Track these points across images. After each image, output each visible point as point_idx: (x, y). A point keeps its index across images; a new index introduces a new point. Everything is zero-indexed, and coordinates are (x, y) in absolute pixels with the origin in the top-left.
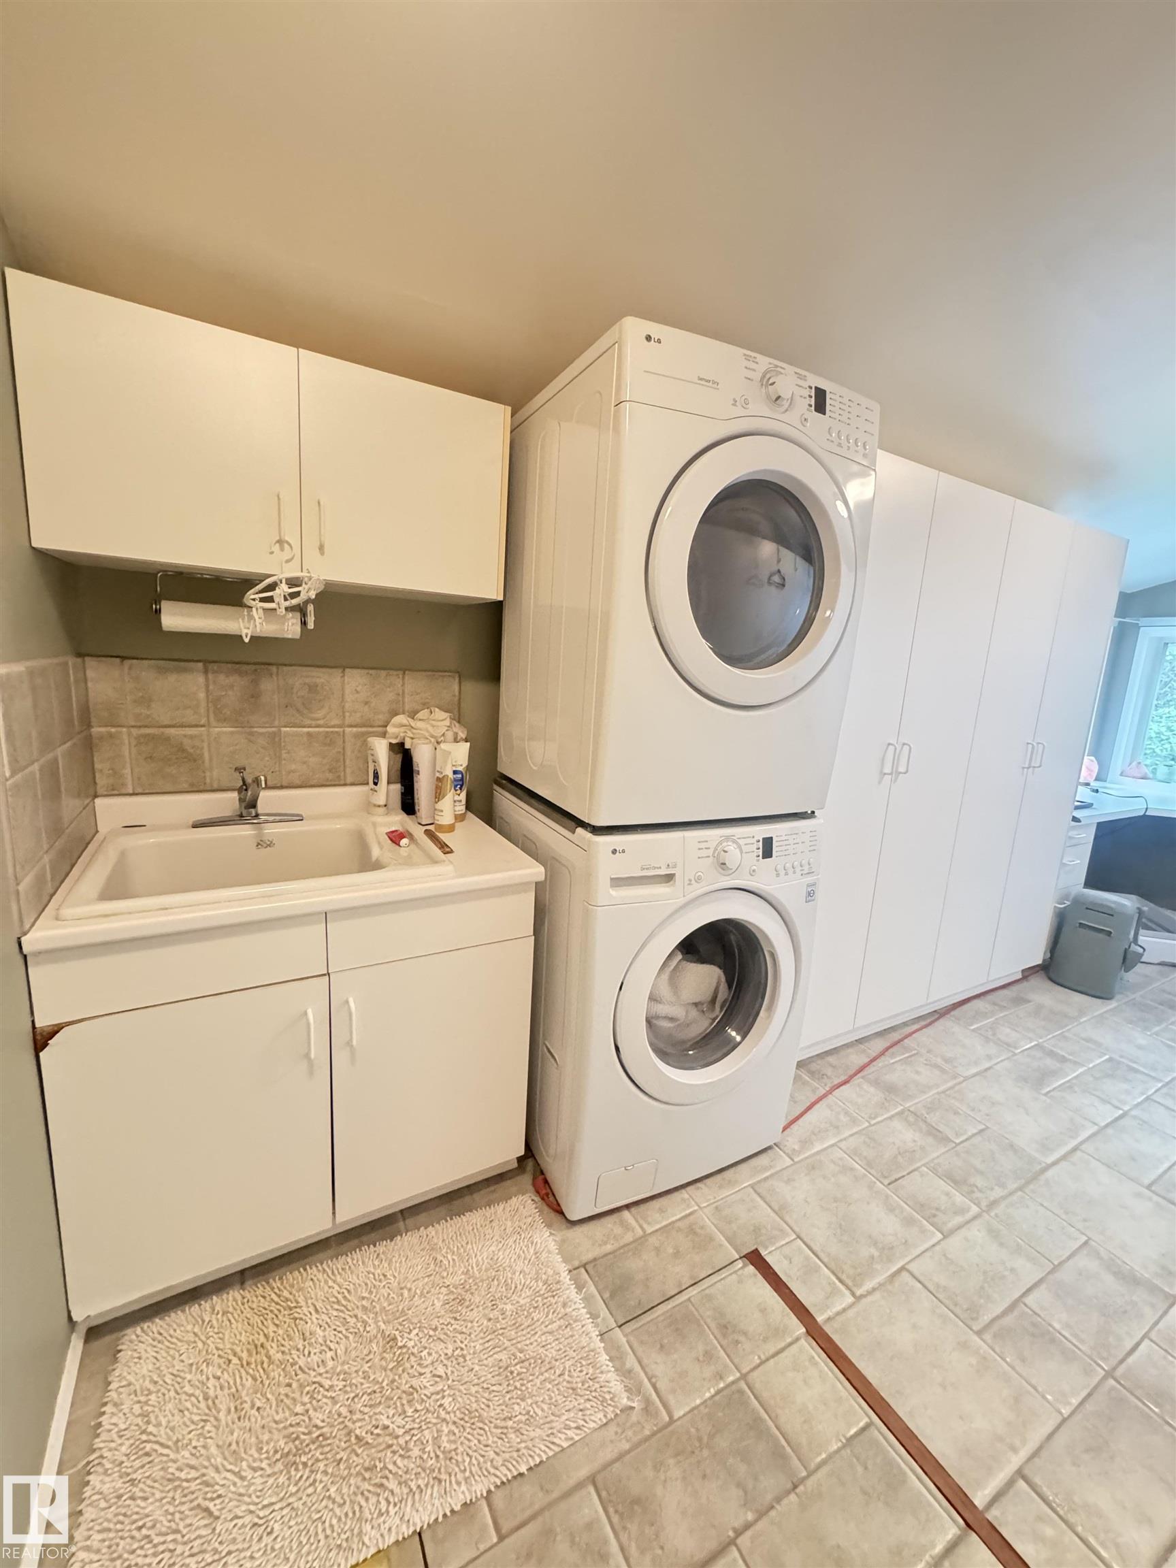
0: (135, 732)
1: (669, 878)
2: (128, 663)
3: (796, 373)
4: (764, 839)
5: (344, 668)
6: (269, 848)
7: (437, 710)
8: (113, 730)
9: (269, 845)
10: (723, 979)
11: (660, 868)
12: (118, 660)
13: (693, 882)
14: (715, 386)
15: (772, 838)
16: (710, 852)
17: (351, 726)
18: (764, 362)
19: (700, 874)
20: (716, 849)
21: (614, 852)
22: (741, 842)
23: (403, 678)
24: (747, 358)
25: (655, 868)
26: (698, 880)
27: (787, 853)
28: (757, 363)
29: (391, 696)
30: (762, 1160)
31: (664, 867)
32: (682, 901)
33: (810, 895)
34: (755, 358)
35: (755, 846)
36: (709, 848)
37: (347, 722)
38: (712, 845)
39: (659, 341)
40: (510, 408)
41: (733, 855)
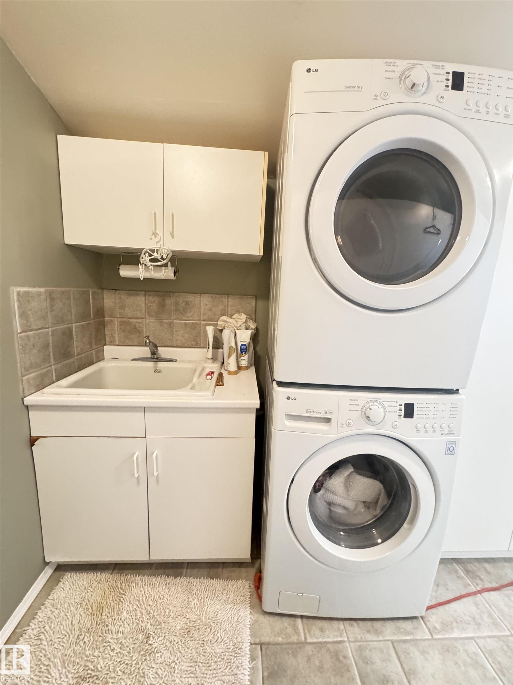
0: (119, 320)
1: (328, 420)
2: (118, 292)
3: (433, 65)
4: (406, 404)
5: (201, 294)
6: (159, 373)
7: (243, 314)
8: (112, 319)
9: (159, 372)
10: (383, 490)
11: (320, 413)
12: (115, 290)
13: (345, 425)
14: (360, 89)
15: (413, 404)
16: (359, 408)
17: (203, 321)
18: (402, 64)
19: (351, 421)
20: (364, 406)
21: (288, 398)
22: (386, 404)
23: (228, 299)
24: (388, 64)
25: (316, 412)
26: (349, 425)
27: (427, 416)
28: (397, 66)
29: (221, 307)
30: (407, 625)
31: (323, 412)
32: (335, 437)
33: (450, 450)
34: (395, 62)
35: (398, 408)
36: (359, 405)
37: (202, 319)
38: (362, 403)
39: (317, 70)
40: (268, 152)
41: (377, 412)
